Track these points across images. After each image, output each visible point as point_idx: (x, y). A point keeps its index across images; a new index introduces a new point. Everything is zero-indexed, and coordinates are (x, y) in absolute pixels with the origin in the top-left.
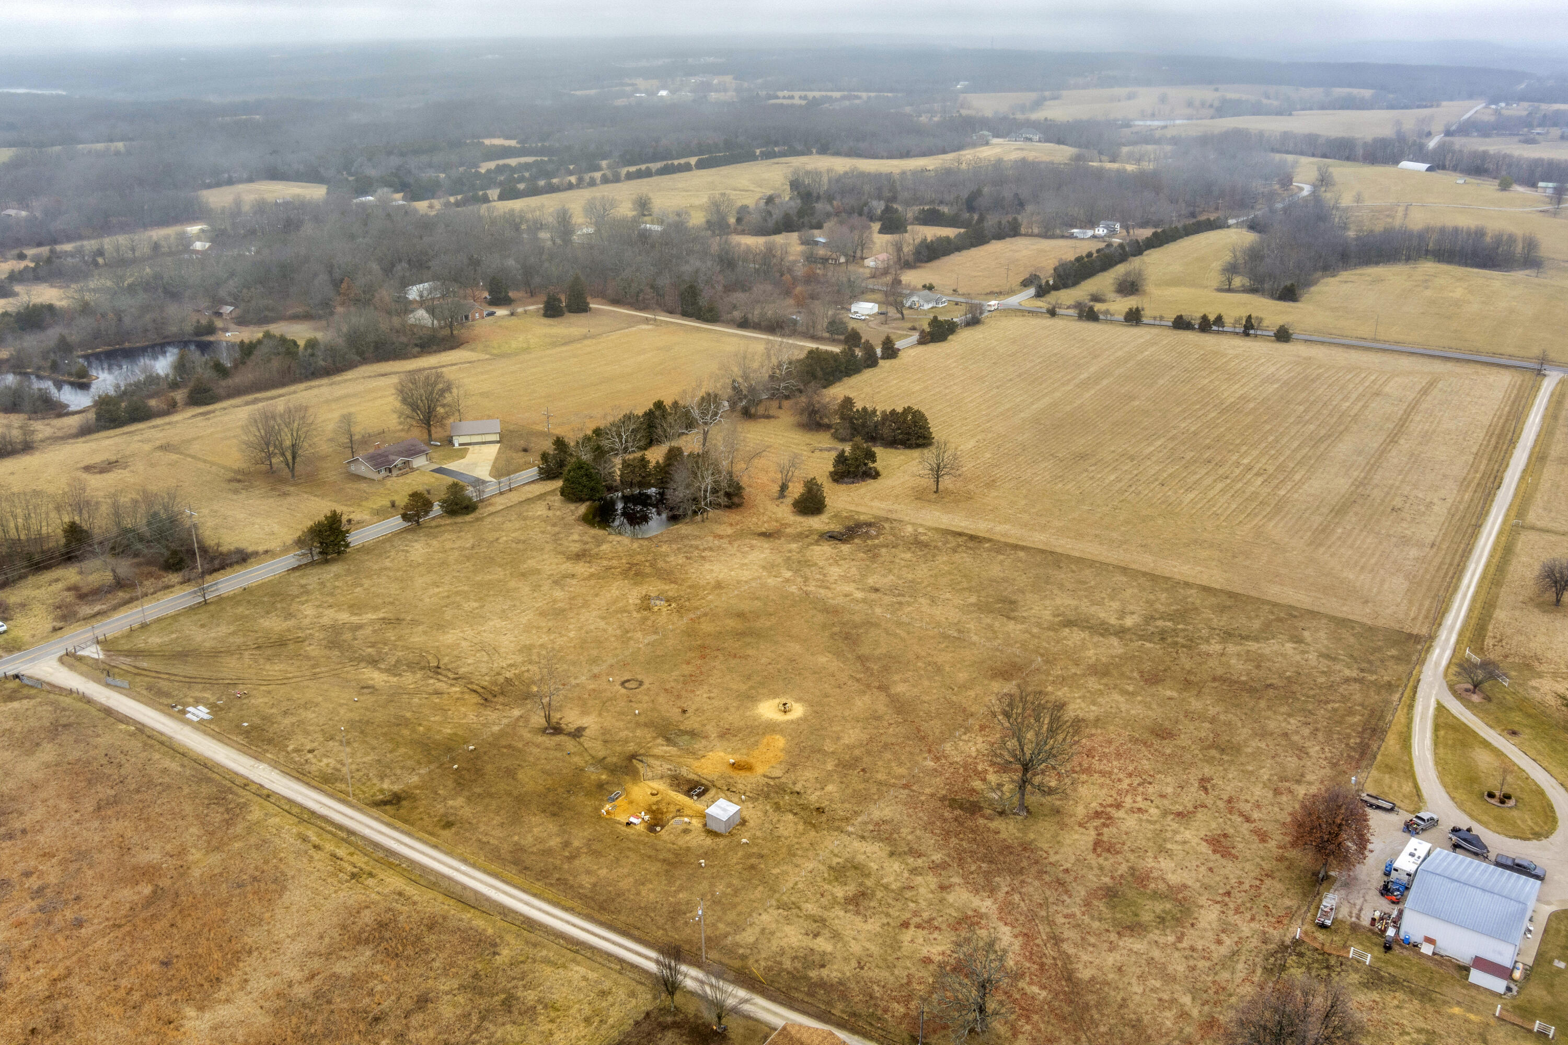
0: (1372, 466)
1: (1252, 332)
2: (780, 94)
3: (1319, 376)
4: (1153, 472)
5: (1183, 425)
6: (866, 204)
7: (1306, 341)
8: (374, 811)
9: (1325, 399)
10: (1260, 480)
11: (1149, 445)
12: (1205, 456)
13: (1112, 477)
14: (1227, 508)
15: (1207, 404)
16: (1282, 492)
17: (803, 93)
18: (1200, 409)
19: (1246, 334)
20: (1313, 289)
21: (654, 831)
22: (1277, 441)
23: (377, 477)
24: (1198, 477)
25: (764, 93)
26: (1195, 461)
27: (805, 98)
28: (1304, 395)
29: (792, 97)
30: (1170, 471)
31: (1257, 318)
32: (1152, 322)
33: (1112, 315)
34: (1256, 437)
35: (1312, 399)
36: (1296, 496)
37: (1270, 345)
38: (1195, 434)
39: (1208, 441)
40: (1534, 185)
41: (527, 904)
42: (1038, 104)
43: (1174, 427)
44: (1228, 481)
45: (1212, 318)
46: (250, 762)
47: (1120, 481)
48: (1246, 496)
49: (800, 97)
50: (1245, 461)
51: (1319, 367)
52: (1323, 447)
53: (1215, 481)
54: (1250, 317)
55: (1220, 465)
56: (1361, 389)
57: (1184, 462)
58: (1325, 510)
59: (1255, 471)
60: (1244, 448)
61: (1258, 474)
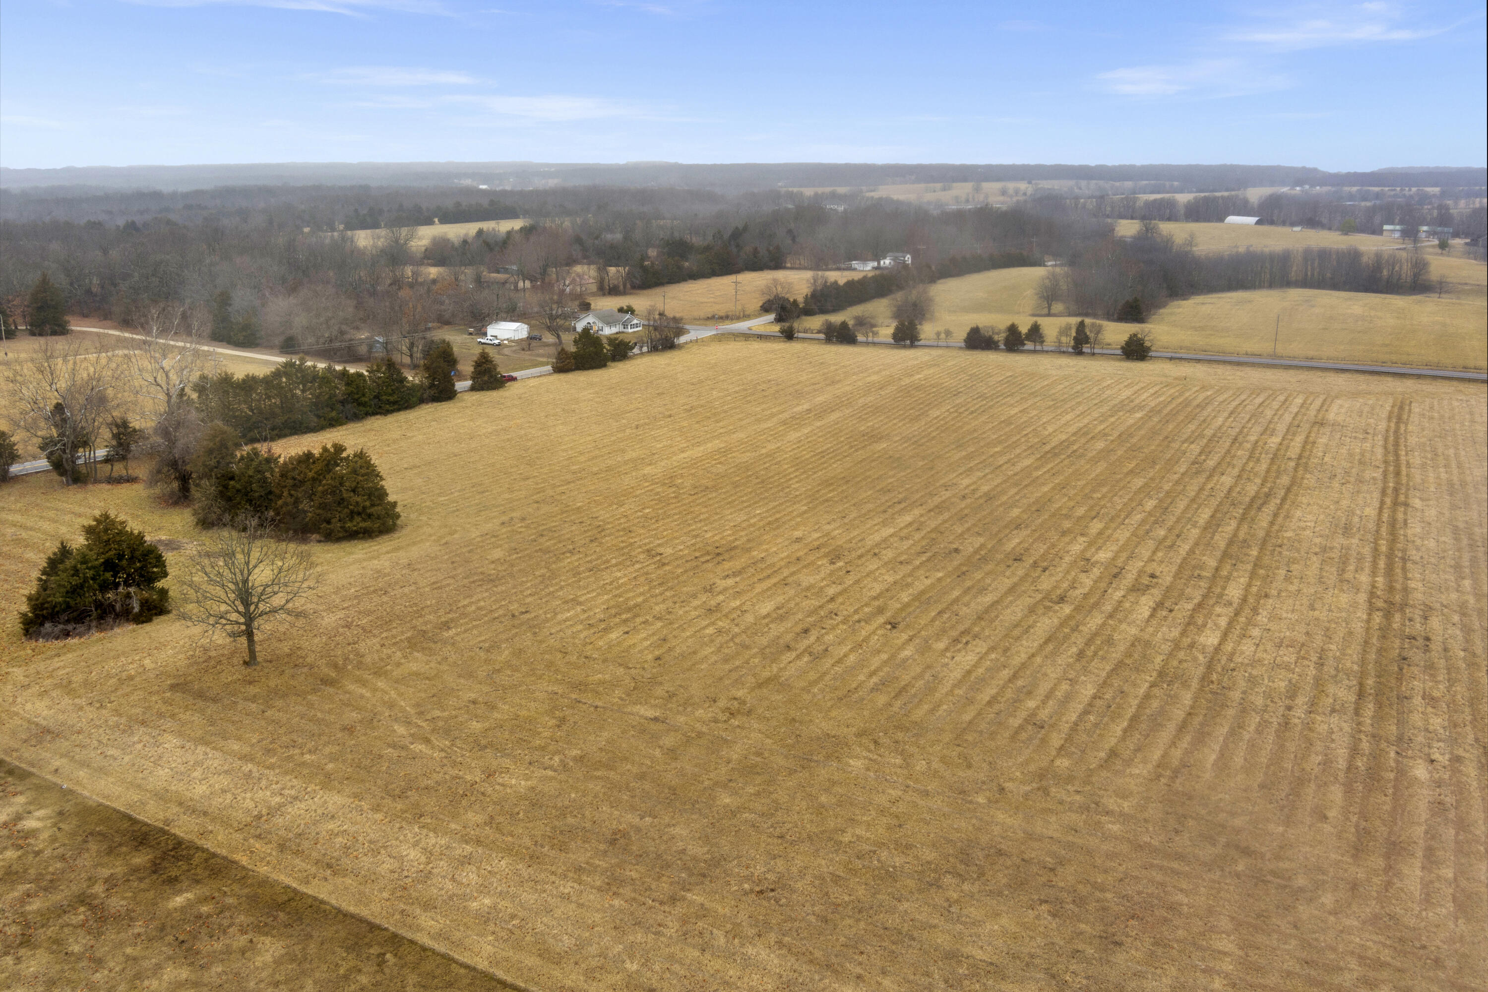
0: (1390, 556)
1: (1086, 349)
3: (1208, 401)
4: (878, 588)
5: (966, 482)
7: (1171, 359)
9: (1233, 432)
10: (1145, 605)
11: (884, 523)
12: (1009, 546)
13: (766, 607)
14: (1068, 698)
15: (1016, 444)
16: (1210, 639)
18: (1001, 454)
19: (1078, 351)
20: (1161, 311)
22: (1164, 508)
24: (988, 599)
26: (984, 559)
28: (1192, 427)
30: (920, 585)
31: (1093, 325)
34: (1119, 502)
35: (1209, 432)
36: (1247, 648)
37: (1118, 364)
38: (989, 497)
39: (1016, 512)
40: (1381, 231)
43: (946, 487)
44: (1067, 609)
45: (1024, 329)
47: (781, 618)
48: (1116, 654)
50: (1103, 556)
51: (1204, 388)
52: (1264, 519)
53: (1032, 610)
54: (1082, 325)
55: (1042, 566)
56: (1288, 418)
57: (957, 560)
58: (1345, 693)
59: (1129, 578)
60: (1096, 526)
61: (1137, 589)
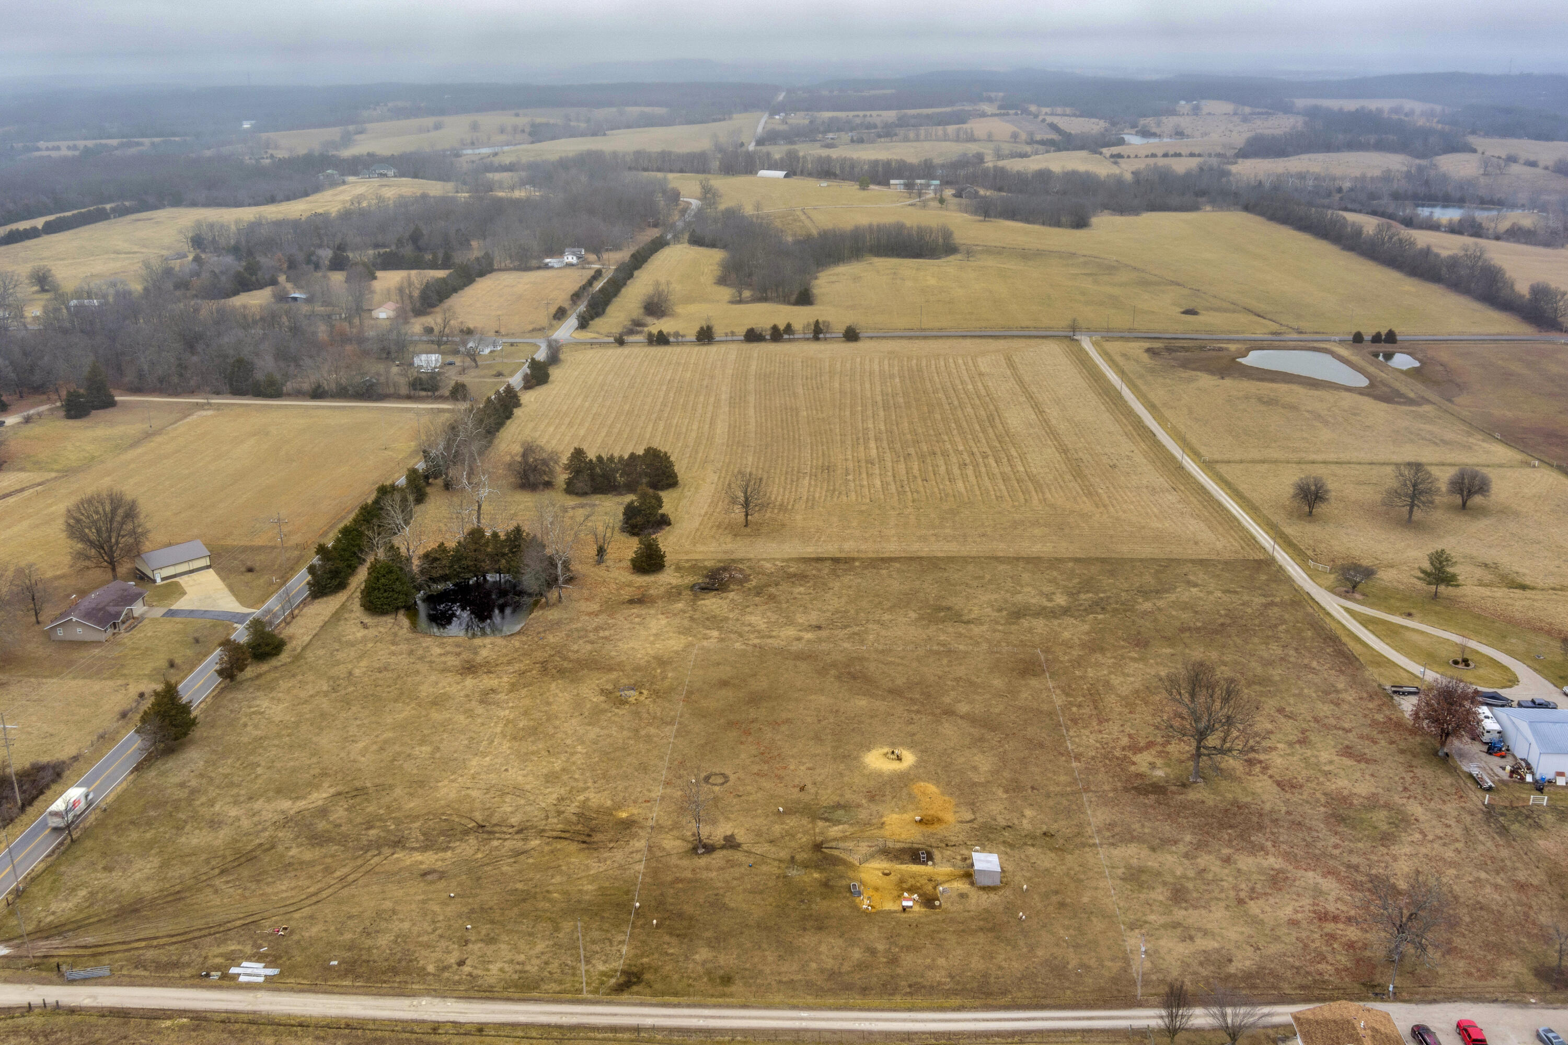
0: (1052, 434)
1: (821, 336)
2: (42, 144)
4: (902, 470)
6: (313, 253)
7: (873, 338)
8: (625, 997)
11: (866, 448)
13: (877, 482)
17: (71, 143)
19: (816, 338)
21: (934, 907)
23: (103, 637)
25: (21, 145)
27: (75, 148)
29: (58, 148)
30: (914, 467)
31: (824, 322)
32: (724, 338)
33: (683, 336)
37: (840, 346)
40: (887, 184)
41: (913, 1021)
42: (347, 140)
45: (780, 327)
46: (405, 1002)
47: (887, 484)
49: (69, 148)
51: (909, 358)
54: (817, 322)
